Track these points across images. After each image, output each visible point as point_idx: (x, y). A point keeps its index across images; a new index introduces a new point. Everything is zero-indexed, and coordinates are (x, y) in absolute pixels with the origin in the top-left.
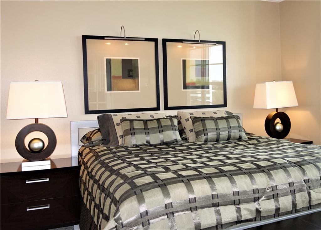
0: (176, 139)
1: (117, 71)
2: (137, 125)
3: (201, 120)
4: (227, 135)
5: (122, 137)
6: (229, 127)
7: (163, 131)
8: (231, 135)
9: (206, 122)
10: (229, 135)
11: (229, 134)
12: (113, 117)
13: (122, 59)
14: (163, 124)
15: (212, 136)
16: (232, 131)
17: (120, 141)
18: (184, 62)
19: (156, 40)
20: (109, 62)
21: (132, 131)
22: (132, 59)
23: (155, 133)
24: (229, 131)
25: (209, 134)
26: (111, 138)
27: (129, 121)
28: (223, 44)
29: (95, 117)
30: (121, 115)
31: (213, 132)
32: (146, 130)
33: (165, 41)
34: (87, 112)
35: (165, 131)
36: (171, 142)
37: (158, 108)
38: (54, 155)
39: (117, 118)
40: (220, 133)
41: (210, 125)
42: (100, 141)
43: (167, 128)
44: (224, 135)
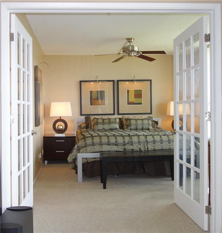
2: (100, 121)
3: (129, 120)
5: (94, 126)
6: (143, 124)
7: (110, 124)
9: (132, 121)
11: (143, 127)
12: (91, 117)
13: (97, 91)
14: (111, 121)
15: (134, 127)
18: (128, 91)
19: (113, 81)
20: (91, 92)
21: (97, 123)
22: (102, 91)
23: (107, 124)
25: (132, 126)
26: (89, 126)
27: (96, 119)
28: (151, 81)
29: (83, 117)
30: (94, 117)
31: (134, 125)
32: (103, 123)
33: (118, 81)
34: (81, 115)
37: (114, 114)
38: (66, 132)
39: (92, 117)
40: (137, 126)
41: (133, 122)
42: (84, 127)
43: (113, 123)
44: (140, 127)
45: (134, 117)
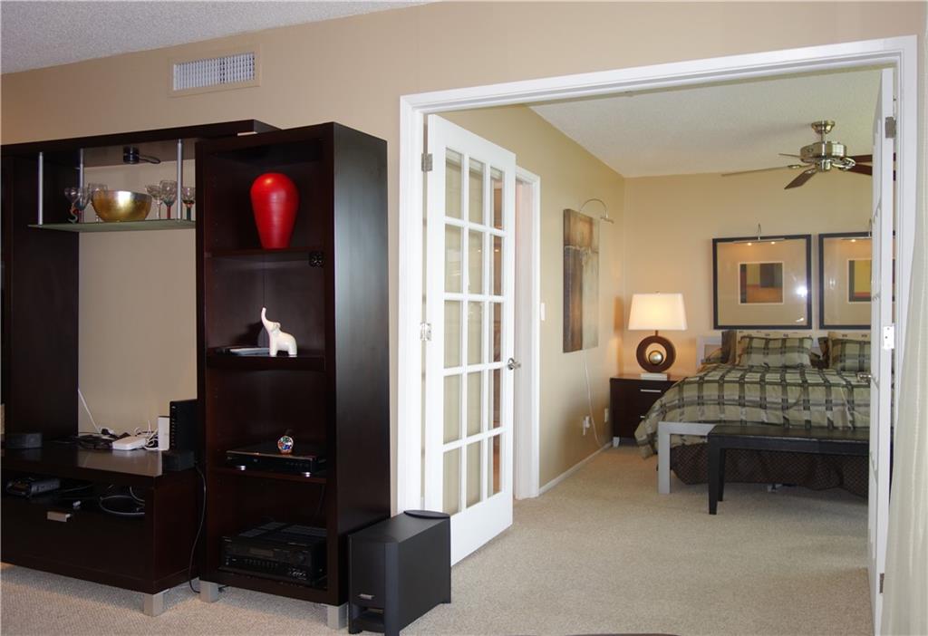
0: (802, 364)
1: (754, 278)
2: (756, 344)
3: (842, 343)
5: (740, 356)
7: (785, 352)
9: (848, 345)
12: (737, 333)
13: (761, 264)
14: (788, 344)
15: (852, 363)
17: (738, 359)
18: (852, 263)
19: (808, 237)
21: (750, 350)
22: (773, 264)
23: (776, 354)
25: (847, 361)
26: (730, 357)
27: (749, 339)
29: (719, 333)
30: (746, 332)
32: (766, 350)
33: (822, 237)
34: (716, 327)
35: (788, 353)
37: (809, 326)
38: (672, 370)
39: (739, 334)
41: (851, 350)
42: (718, 358)
43: (793, 349)
45: (863, 336)
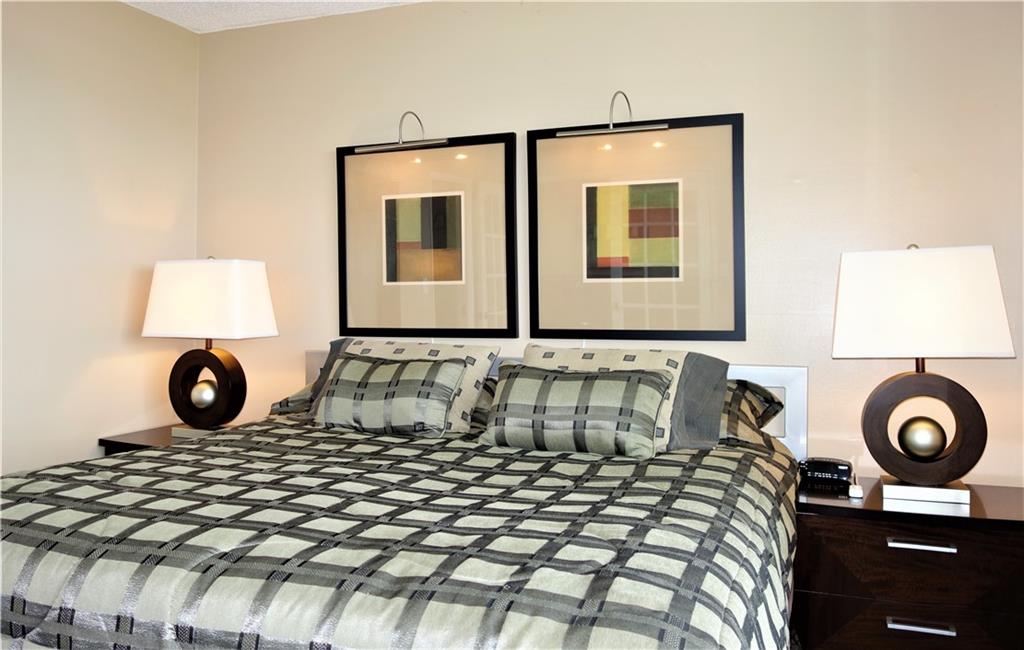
0: (422, 423)
1: (411, 228)
2: (349, 371)
4: (570, 432)
6: (582, 409)
7: (393, 395)
8: (583, 435)
10: (574, 434)
11: (577, 430)
13: (422, 199)
14: (406, 375)
15: (519, 429)
16: (588, 422)
18: (592, 193)
22: (445, 198)
23: (375, 399)
24: (575, 422)
25: (509, 421)
31: (523, 416)
32: (361, 387)
35: (398, 396)
36: (408, 429)
40: (543, 422)
43: (410, 387)
44: (559, 430)
